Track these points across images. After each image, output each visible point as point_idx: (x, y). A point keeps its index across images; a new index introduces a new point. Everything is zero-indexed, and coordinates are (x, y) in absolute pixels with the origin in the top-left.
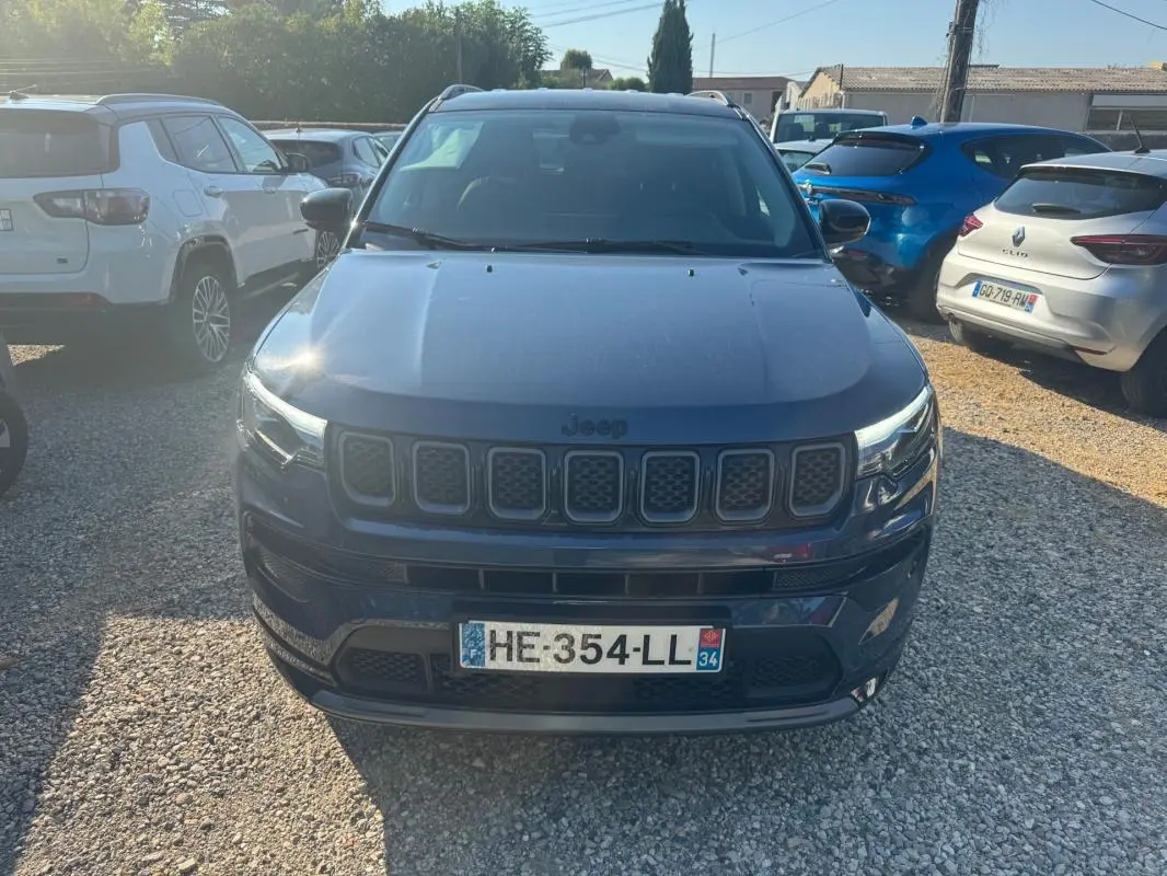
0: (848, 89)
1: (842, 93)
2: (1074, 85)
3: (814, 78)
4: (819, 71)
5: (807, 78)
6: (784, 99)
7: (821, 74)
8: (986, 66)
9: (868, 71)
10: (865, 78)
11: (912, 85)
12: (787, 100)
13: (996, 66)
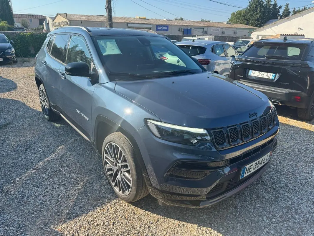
0: (69, 20)
1: (68, 21)
2: (123, 21)
3: (56, 16)
4: (57, 15)
5: (54, 16)
6: (46, 22)
7: (59, 16)
8: (102, 15)
9: (73, 15)
10: (73, 17)
11: (86, 20)
12: (48, 22)
13: (104, 16)
